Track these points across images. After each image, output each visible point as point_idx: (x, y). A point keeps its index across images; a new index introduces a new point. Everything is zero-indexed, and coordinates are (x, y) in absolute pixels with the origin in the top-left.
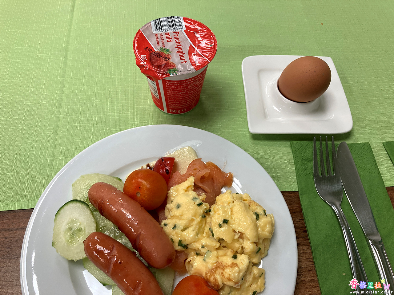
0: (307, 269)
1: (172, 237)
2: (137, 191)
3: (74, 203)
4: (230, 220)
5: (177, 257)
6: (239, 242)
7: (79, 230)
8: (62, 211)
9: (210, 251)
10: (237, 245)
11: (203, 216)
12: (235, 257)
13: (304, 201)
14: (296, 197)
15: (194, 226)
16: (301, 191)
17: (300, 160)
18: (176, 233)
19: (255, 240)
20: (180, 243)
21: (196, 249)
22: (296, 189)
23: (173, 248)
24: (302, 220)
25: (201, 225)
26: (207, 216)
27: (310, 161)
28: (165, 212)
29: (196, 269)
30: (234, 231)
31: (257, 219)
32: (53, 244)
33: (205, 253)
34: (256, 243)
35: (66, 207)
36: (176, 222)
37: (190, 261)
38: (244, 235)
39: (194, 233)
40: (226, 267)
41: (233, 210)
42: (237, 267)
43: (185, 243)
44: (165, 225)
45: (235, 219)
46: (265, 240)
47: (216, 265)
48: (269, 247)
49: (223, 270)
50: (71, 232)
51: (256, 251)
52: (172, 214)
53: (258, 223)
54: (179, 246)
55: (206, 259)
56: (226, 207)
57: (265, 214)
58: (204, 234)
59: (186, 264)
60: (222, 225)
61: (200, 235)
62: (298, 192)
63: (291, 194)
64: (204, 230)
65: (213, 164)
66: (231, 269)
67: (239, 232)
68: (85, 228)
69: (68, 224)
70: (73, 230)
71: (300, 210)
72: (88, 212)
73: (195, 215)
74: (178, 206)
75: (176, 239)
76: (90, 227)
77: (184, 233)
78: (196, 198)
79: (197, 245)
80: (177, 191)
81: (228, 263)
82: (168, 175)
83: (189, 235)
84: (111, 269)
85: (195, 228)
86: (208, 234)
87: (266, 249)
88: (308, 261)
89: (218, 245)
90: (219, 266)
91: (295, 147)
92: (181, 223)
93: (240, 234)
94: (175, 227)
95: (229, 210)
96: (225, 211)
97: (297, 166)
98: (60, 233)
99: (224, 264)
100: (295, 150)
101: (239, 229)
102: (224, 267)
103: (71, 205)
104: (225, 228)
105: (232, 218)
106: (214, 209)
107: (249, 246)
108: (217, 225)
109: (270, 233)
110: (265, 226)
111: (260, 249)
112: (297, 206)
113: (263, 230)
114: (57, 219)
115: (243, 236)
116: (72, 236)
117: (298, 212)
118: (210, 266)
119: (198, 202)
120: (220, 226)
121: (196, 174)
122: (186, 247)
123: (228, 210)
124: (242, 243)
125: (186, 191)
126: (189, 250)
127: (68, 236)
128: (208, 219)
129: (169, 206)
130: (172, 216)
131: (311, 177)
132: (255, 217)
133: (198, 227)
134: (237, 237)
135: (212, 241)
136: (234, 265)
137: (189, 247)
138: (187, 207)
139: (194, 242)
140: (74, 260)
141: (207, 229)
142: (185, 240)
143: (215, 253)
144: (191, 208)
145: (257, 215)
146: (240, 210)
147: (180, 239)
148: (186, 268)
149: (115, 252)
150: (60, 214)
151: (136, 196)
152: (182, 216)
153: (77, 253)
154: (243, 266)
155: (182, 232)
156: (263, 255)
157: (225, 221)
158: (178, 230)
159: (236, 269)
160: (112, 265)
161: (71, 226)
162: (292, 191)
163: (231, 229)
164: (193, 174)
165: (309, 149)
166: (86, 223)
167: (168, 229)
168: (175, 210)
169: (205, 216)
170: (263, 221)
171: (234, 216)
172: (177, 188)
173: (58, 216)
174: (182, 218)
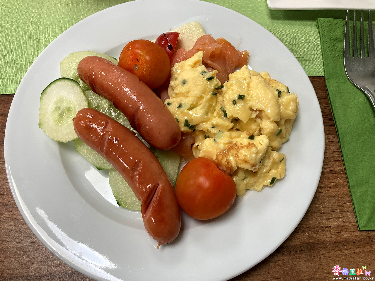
0: (333, 159)
1: (176, 116)
2: (134, 64)
3: (63, 80)
4: (246, 96)
5: (182, 140)
6: (256, 123)
7: (69, 109)
8: (49, 90)
9: (222, 132)
10: (253, 127)
11: (214, 93)
12: (252, 137)
13: (331, 86)
14: (321, 82)
15: (203, 104)
16: (328, 75)
17: (328, 40)
18: (182, 112)
19: (277, 118)
20: (187, 123)
21: (205, 130)
22: (322, 74)
23: (179, 128)
24: (327, 107)
25: (211, 103)
26: (218, 95)
27: (340, 41)
28: (168, 92)
29: (204, 151)
30: (252, 109)
31: (279, 96)
32: (40, 125)
33: (216, 134)
34: (277, 123)
35: (53, 86)
36: (181, 100)
37: (198, 146)
38: (263, 114)
39: (203, 112)
40: (242, 147)
41: (250, 86)
42: (255, 147)
43: (192, 123)
44: (169, 104)
45: (252, 95)
46: (288, 121)
47: (229, 146)
48: (291, 132)
49: (238, 151)
50: (59, 112)
51: (277, 133)
52: (176, 91)
53: (280, 100)
54: (185, 126)
55: (217, 140)
56: (241, 82)
57: (288, 92)
58: (215, 114)
59: (193, 149)
60: (237, 101)
61: (209, 115)
62: (324, 76)
63: (315, 80)
64: (215, 110)
65: (225, 40)
66: (247, 150)
67: (257, 110)
68: (75, 107)
69: (56, 103)
70: (61, 109)
71: (325, 96)
72: (78, 90)
73: (204, 91)
74: (184, 82)
75: (182, 118)
76: (81, 106)
77: (191, 112)
78: (205, 72)
79: (206, 126)
80: (182, 67)
81: (243, 143)
82: (171, 51)
83: (196, 114)
84: (105, 148)
85: (204, 106)
86: (219, 114)
87: (287, 133)
88: (334, 151)
89: (231, 125)
90: (232, 147)
91: (323, 24)
92: (187, 102)
93: (258, 112)
94: (180, 106)
95: (246, 85)
96: (240, 87)
97: (324, 46)
98: (47, 113)
99: (238, 144)
100: (322, 28)
101: (257, 105)
102: (238, 148)
103: (58, 83)
104: (240, 105)
105: (248, 95)
106: (227, 85)
107: (268, 125)
108: (231, 103)
109: (294, 112)
110: (289, 103)
111: (281, 131)
112: (323, 92)
113: (286, 109)
114: (43, 98)
115: (261, 115)
116: (61, 115)
117: (323, 99)
118: (222, 147)
119: (208, 76)
120: (234, 102)
121: (205, 49)
122: (193, 128)
123: (244, 85)
124: (260, 124)
125: (193, 67)
126: (197, 133)
127: (56, 116)
128: (220, 98)
129: (172, 83)
130: (177, 94)
131: (340, 59)
132: (277, 93)
133: (207, 104)
134: (254, 115)
135: (225, 121)
136: (250, 145)
137: (197, 128)
138: (195, 83)
139: (203, 122)
140: (64, 141)
141: (218, 108)
142: (192, 120)
143: (228, 133)
144: (199, 83)
145: (280, 92)
146: (259, 84)
147: (186, 118)
148: (193, 153)
149: (109, 128)
150: (46, 93)
151: (133, 70)
152: (188, 92)
153: (67, 134)
154: (262, 147)
155: (189, 111)
156: (284, 139)
157: (241, 97)
158: (184, 109)
159: (253, 150)
160: (106, 143)
161: (59, 105)
162: (316, 76)
163: (248, 106)
164: (201, 48)
165: (339, 28)
166: (76, 102)
167: (173, 109)
168: (180, 86)
169: (216, 94)
170: (285, 98)
171: (251, 92)
172: (182, 64)
173: (45, 96)
174: (189, 95)
